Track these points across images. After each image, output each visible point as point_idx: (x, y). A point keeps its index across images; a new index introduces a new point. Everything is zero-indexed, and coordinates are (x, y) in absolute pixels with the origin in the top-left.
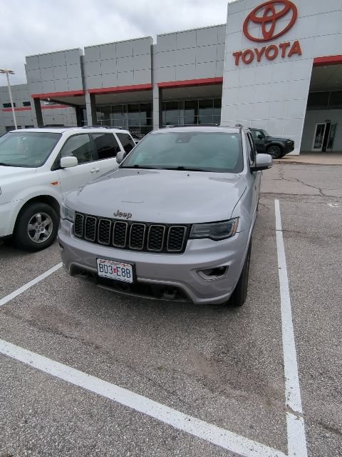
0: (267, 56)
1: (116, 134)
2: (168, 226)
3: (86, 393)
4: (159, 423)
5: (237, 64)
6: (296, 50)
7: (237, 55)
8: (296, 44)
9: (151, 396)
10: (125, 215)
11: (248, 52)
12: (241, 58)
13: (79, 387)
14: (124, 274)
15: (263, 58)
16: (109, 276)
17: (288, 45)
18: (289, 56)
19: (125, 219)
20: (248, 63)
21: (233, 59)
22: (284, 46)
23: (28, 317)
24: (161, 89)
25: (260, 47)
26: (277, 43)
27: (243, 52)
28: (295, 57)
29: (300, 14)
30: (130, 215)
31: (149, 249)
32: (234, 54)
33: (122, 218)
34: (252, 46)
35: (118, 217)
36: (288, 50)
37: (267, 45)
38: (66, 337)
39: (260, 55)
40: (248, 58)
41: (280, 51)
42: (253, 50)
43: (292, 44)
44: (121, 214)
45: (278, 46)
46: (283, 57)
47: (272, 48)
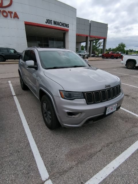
0: (3, 14)
3: (135, 153)
6: (16, 16)
8: (15, 13)
15: (1, 15)
17: (12, 12)
18: (14, 18)
22: (10, 12)
26: (7, 10)
28: (16, 19)
36: (13, 15)
37: (1, 9)
41: (9, 15)
43: (14, 13)
44: (107, 86)
45: (7, 12)
46: (11, 17)
47: (4, 11)
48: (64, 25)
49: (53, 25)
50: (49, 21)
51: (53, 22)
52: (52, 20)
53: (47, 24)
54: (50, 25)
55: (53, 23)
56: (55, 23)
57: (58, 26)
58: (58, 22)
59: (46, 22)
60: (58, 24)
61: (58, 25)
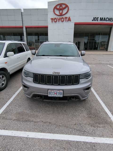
0: (61, 20)
1: (23, 43)
2: (73, 75)
3: (57, 141)
4: (87, 143)
5: (52, 22)
6: (69, 20)
7: (52, 19)
8: (69, 18)
9: (79, 135)
10: (57, 73)
11: (55, 19)
12: (53, 20)
13: (53, 139)
14: (59, 94)
15: (60, 21)
16: (53, 96)
17: (67, 18)
18: (68, 21)
19: (58, 74)
20: (56, 22)
21: (51, 20)
22: (66, 18)
23: (15, 118)
24: (26, 28)
25: (59, 17)
26: (64, 17)
27: (54, 18)
28: (69, 21)
29: (70, 9)
31: (67, 84)
32: (51, 19)
33: (56, 74)
34: (57, 17)
35: (54, 74)
36: (67, 19)
37: (61, 17)
38: (36, 122)
39: (59, 20)
40: (55, 20)
42: (57, 18)
43: (68, 18)
45: (64, 18)
46: (66, 21)
47: (62, 18)
48: (111, 20)
49: (99, 22)
50: (95, 18)
52: (98, 18)
53: (94, 22)
54: (96, 22)
55: (99, 20)
56: (101, 19)
57: (104, 22)
58: (105, 18)
59: (92, 20)
60: (105, 19)
61: (104, 21)
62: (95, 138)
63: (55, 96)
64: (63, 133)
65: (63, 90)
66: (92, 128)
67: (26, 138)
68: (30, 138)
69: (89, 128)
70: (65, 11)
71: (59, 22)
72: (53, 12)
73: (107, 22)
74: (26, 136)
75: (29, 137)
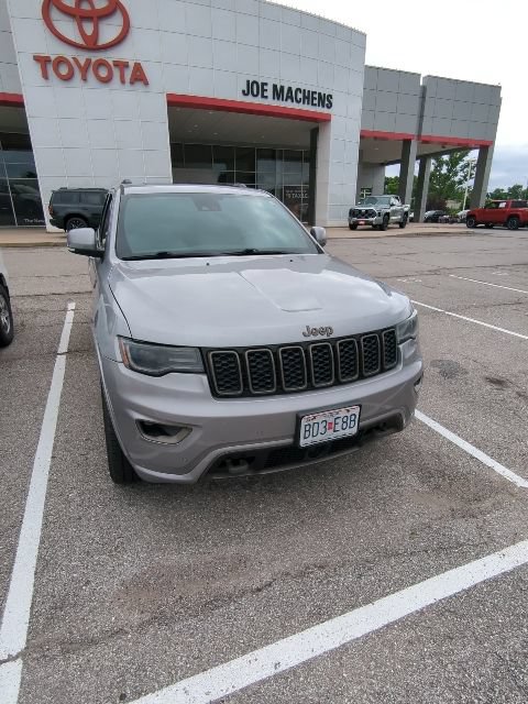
0: (96, 73)
2: (379, 333)
5: (45, 76)
6: (139, 77)
7: (43, 61)
8: (138, 67)
9: (452, 565)
10: (322, 331)
11: (61, 61)
12: (50, 67)
14: (345, 425)
15: (91, 75)
16: (319, 439)
17: (126, 65)
18: (132, 83)
20: (68, 78)
21: (36, 69)
22: (122, 66)
25: (83, 57)
26: (111, 56)
27: (53, 58)
28: (139, 86)
29: (134, 22)
30: (328, 330)
31: (366, 374)
32: (37, 59)
34: (69, 53)
36: (128, 74)
37: (95, 57)
39: (84, 70)
40: (64, 70)
41: (116, 73)
42: (72, 61)
43: (132, 64)
44: (314, 332)
45: (111, 63)
46: (123, 82)
47: (101, 63)
48: (313, 98)
49: (271, 102)
50: (255, 86)
51: (270, 88)
52: (266, 84)
53: (249, 99)
54: (258, 100)
55: (269, 93)
56: (278, 92)
57: (289, 104)
58: (290, 89)
59: (243, 92)
60: (290, 95)
61: (289, 100)
62: (503, 551)
63: (331, 435)
64: (399, 585)
65: (359, 403)
66: (471, 525)
67: (276, 677)
68: (293, 671)
69: (463, 529)
70: (109, 31)
71: (84, 79)
72: (41, 25)
73: (301, 106)
74: (269, 672)
75: (283, 667)
